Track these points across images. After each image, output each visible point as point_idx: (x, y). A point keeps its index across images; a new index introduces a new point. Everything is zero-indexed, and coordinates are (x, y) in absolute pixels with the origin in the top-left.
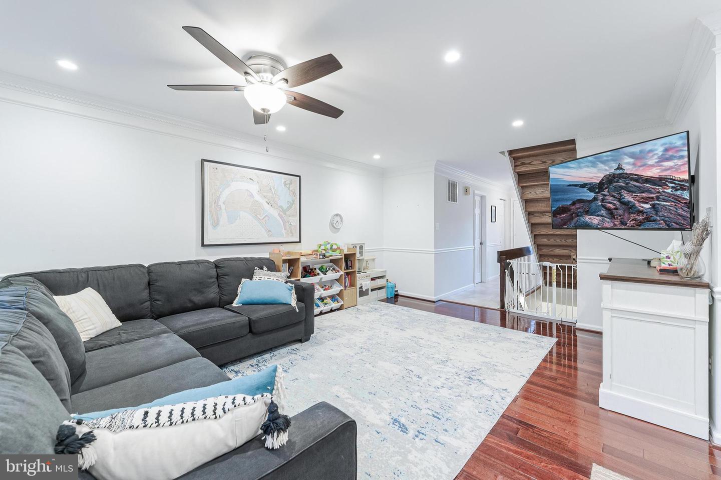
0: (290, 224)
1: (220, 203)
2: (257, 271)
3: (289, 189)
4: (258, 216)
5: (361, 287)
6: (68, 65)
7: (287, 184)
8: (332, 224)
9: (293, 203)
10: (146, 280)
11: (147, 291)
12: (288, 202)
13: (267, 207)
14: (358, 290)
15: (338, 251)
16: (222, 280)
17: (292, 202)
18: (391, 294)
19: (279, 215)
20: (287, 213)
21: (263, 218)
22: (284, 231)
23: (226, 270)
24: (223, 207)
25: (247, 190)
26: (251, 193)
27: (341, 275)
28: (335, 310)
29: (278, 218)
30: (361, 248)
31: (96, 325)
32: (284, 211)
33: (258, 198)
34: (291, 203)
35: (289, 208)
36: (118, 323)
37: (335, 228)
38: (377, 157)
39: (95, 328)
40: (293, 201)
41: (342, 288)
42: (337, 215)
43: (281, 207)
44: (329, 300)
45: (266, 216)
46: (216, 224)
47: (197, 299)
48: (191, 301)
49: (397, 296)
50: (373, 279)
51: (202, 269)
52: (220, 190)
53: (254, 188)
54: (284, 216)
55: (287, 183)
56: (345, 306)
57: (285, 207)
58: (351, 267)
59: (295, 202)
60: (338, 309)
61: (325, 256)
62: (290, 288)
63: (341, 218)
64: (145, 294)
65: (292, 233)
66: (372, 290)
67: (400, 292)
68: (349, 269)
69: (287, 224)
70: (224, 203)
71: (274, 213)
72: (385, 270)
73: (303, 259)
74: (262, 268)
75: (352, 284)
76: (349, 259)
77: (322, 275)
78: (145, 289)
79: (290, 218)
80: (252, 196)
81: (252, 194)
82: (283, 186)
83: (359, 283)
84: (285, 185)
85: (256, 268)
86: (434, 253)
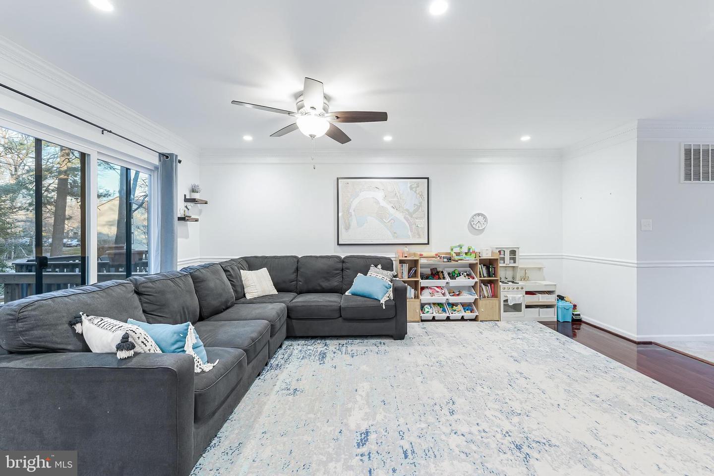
0: (417, 226)
1: (351, 211)
2: (372, 268)
3: (415, 192)
4: (384, 220)
5: (506, 301)
6: (248, 138)
7: (413, 188)
8: (471, 225)
9: (421, 206)
10: (295, 267)
11: (295, 274)
12: (414, 205)
13: (392, 211)
14: (502, 303)
15: (473, 255)
16: (346, 273)
17: (419, 205)
18: (564, 316)
19: (405, 218)
20: (414, 216)
21: (389, 221)
22: (410, 233)
23: (348, 265)
24: (353, 213)
25: (373, 198)
26: (376, 200)
27: (476, 282)
28: (466, 320)
29: (405, 221)
30: (513, 252)
31: (258, 290)
32: (411, 215)
33: (383, 203)
34: (417, 205)
35: (415, 211)
36: (275, 292)
37: (475, 229)
38: (526, 138)
39: (257, 292)
40: (421, 203)
41: (476, 297)
42: (479, 215)
43: (407, 210)
44: (460, 307)
45: (392, 219)
46: (347, 228)
47: (325, 284)
48: (320, 286)
49: (577, 322)
50: (528, 293)
51: (331, 262)
52: (351, 200)
53: (380, 195)
54: (410, 218)
55: (413, 186)
56: (480, 318)
57: (411, 210)
58: (494, 274)
59: (422, 205)
60: (471, 320)
61: (450, 259)
62: (387, 285)
63: (485, 217)
64: (293, 276)
65: (419, 235)
66: (527, 307)
67: (584, 318)
68: (492, 277)
69: (414, 227)
70: (354, 211)
71: (400, 216)
72: (556, 284)
73: (422, 261)
74: (376, 266)
75: (495, 295)
76: (490, 264)
77: (448, 279)
78: (294, 272)
79: (417, 220)
80: (378, 202)
81: (378, 201)
82: (409, 190)
83: (503, 295)
84: (411, 188)
85: (372, 265)
86: (636, 265)
